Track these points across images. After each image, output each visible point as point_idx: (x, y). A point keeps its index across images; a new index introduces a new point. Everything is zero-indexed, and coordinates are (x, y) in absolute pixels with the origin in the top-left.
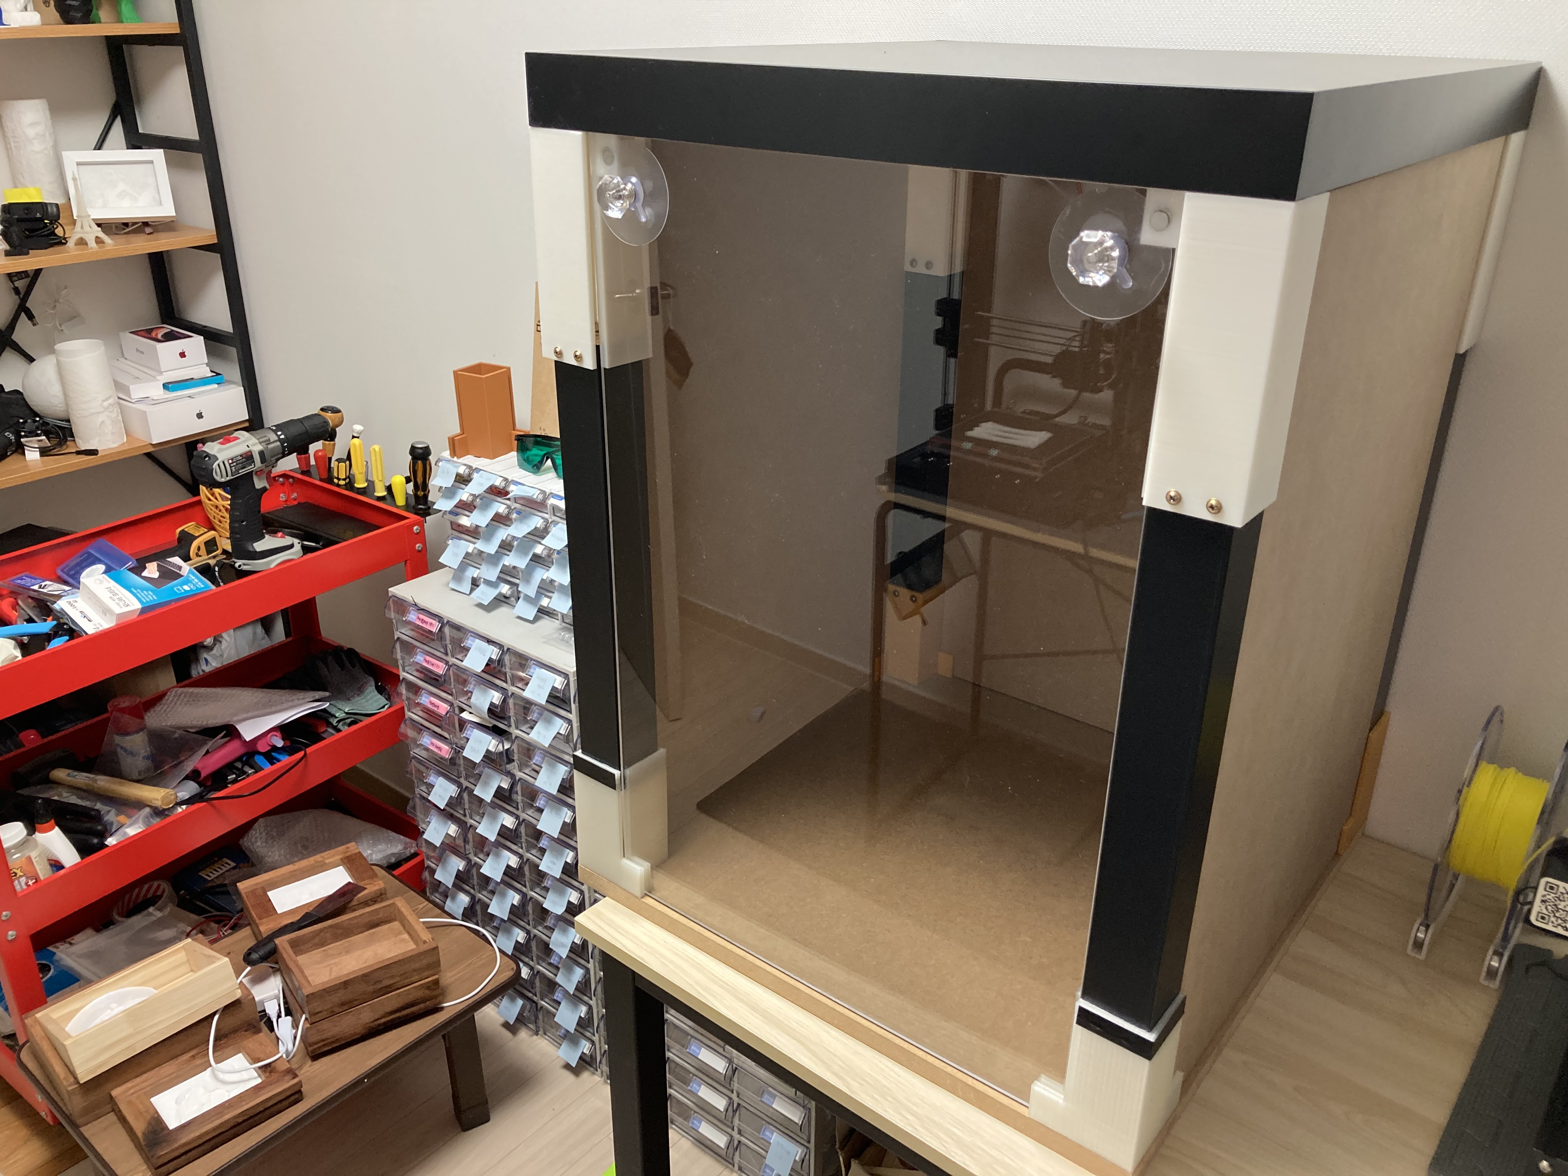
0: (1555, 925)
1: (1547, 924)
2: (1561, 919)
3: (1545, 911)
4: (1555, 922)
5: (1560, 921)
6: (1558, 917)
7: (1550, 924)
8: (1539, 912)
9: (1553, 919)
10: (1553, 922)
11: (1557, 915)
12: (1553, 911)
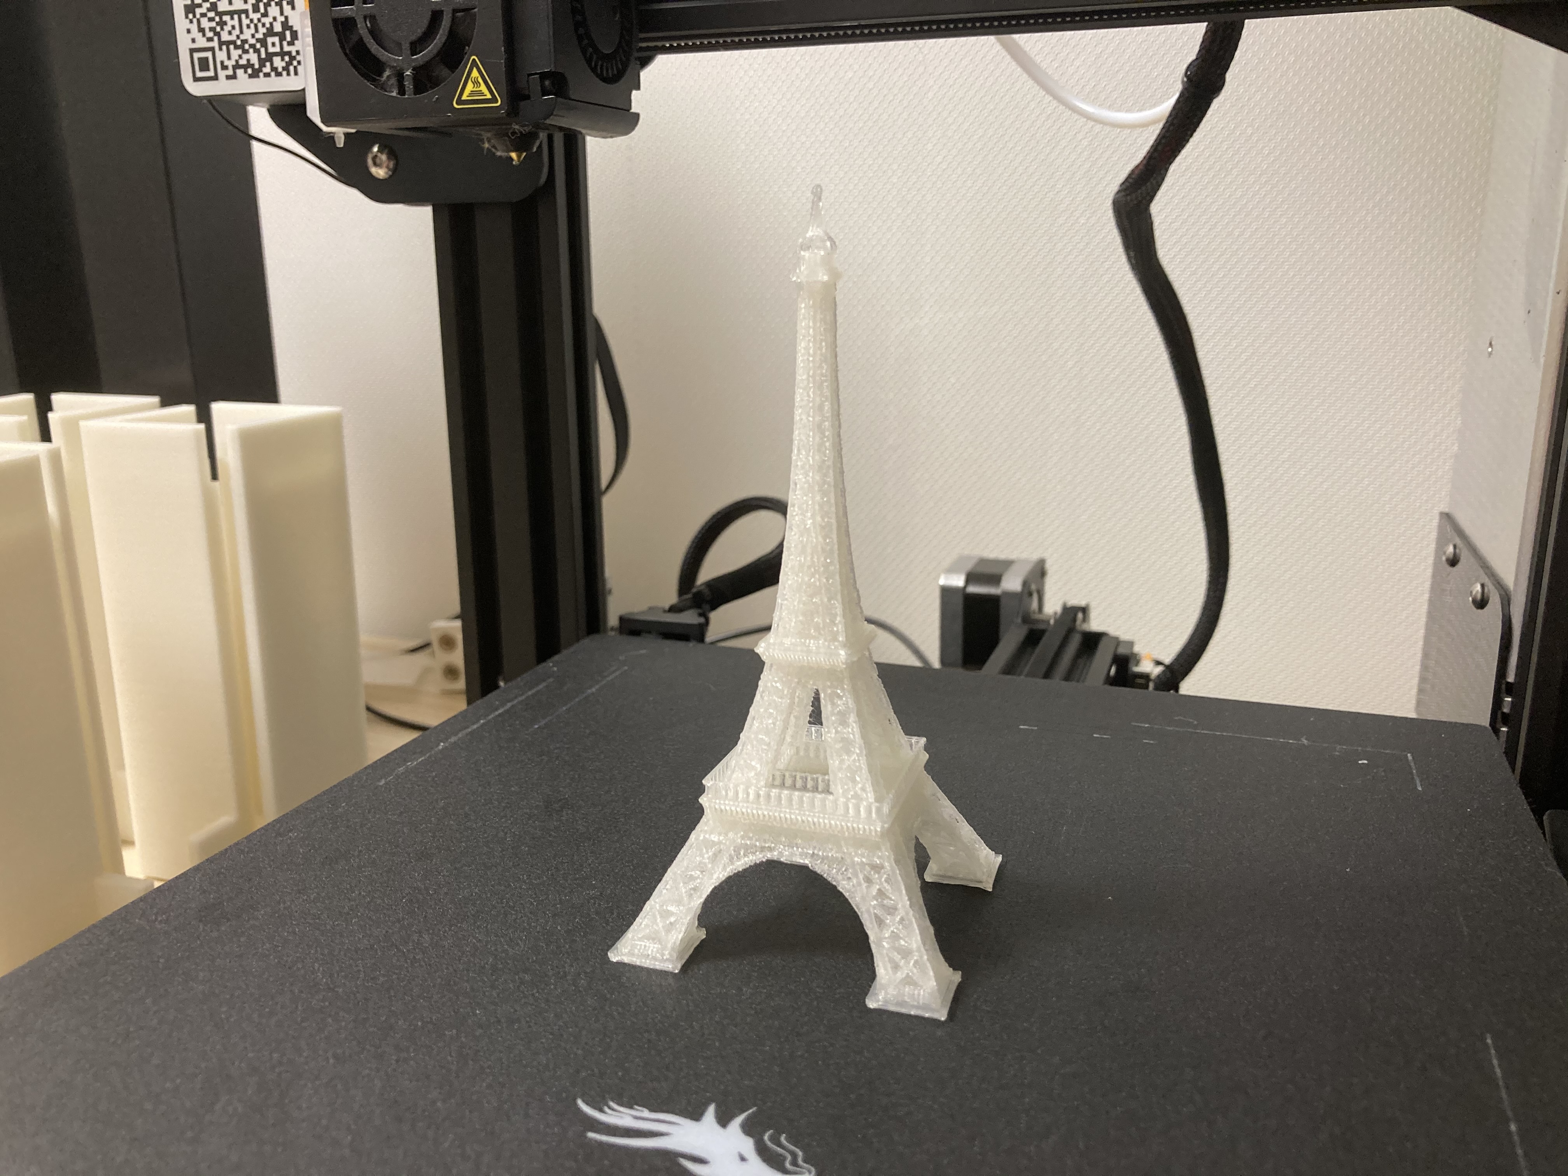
0: (230, 72)
1: (215, 78)
2: (236, 47)
3: (202, 42)
4: (226, 63)
5: (235, 54)
6: (228, 43)
7: (222, 74)
8: (192, 51)
9: (221, 56)
10: (224, 68)
11: (225, 37)
12: (211, 29)
